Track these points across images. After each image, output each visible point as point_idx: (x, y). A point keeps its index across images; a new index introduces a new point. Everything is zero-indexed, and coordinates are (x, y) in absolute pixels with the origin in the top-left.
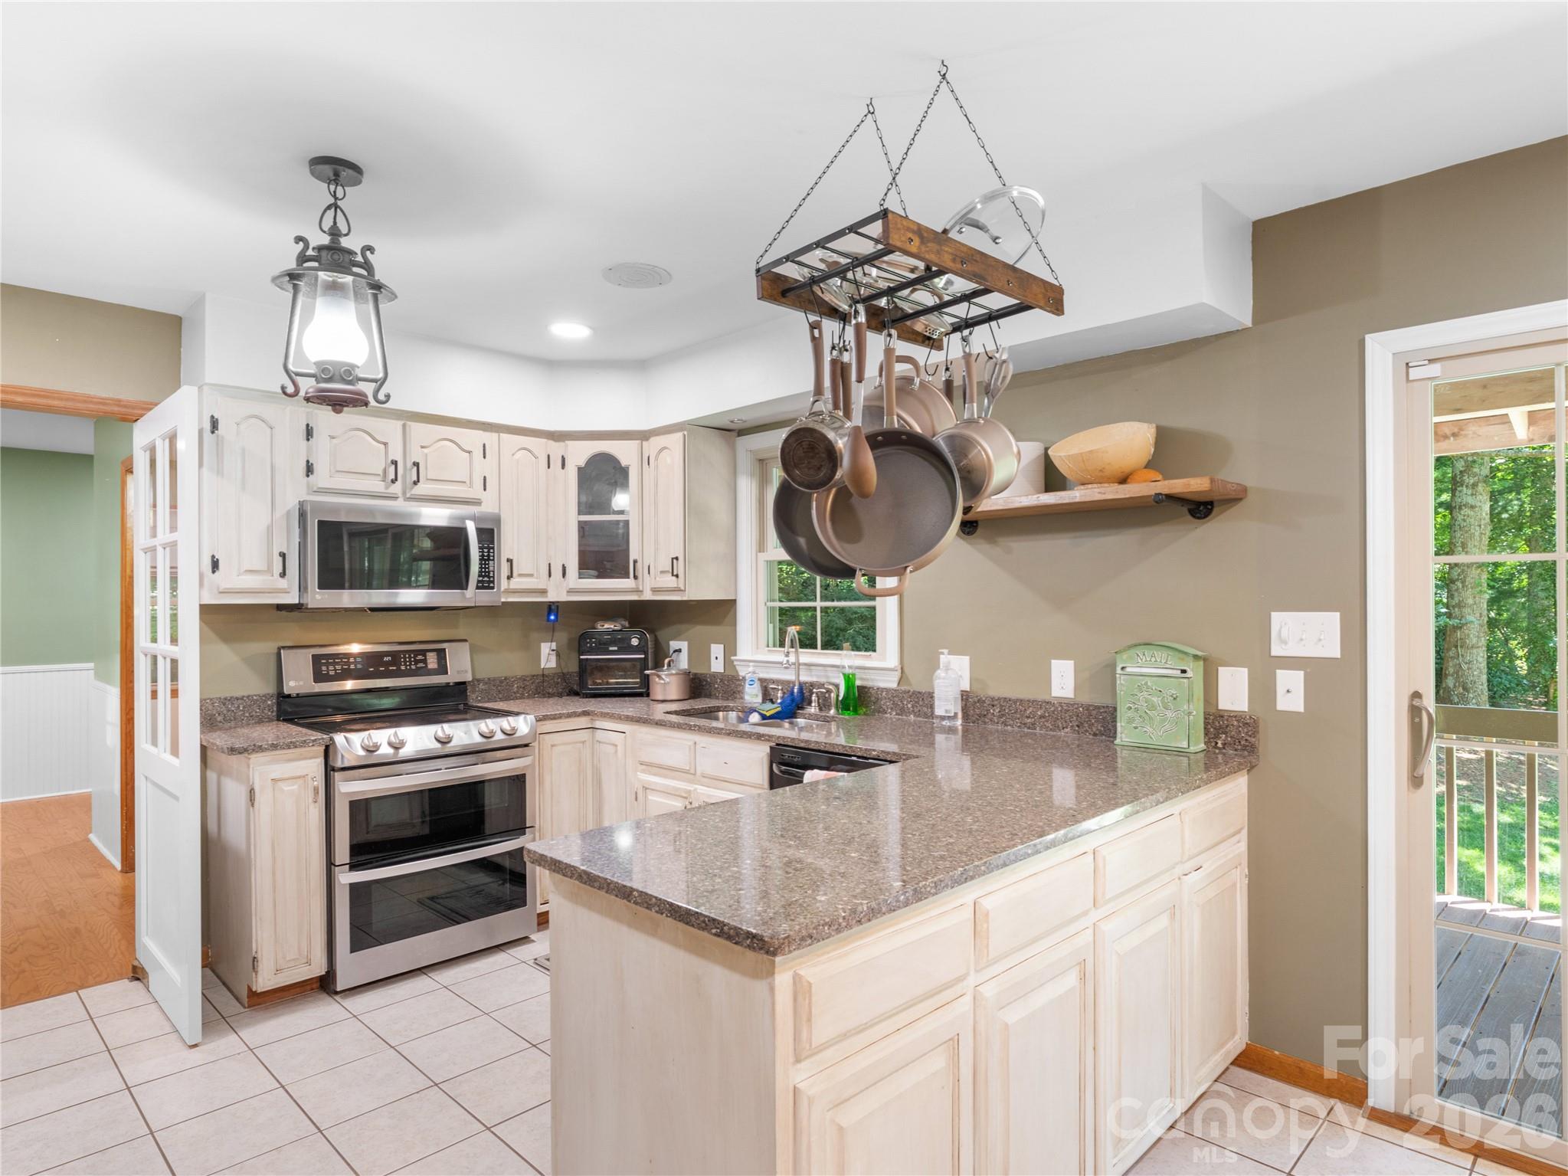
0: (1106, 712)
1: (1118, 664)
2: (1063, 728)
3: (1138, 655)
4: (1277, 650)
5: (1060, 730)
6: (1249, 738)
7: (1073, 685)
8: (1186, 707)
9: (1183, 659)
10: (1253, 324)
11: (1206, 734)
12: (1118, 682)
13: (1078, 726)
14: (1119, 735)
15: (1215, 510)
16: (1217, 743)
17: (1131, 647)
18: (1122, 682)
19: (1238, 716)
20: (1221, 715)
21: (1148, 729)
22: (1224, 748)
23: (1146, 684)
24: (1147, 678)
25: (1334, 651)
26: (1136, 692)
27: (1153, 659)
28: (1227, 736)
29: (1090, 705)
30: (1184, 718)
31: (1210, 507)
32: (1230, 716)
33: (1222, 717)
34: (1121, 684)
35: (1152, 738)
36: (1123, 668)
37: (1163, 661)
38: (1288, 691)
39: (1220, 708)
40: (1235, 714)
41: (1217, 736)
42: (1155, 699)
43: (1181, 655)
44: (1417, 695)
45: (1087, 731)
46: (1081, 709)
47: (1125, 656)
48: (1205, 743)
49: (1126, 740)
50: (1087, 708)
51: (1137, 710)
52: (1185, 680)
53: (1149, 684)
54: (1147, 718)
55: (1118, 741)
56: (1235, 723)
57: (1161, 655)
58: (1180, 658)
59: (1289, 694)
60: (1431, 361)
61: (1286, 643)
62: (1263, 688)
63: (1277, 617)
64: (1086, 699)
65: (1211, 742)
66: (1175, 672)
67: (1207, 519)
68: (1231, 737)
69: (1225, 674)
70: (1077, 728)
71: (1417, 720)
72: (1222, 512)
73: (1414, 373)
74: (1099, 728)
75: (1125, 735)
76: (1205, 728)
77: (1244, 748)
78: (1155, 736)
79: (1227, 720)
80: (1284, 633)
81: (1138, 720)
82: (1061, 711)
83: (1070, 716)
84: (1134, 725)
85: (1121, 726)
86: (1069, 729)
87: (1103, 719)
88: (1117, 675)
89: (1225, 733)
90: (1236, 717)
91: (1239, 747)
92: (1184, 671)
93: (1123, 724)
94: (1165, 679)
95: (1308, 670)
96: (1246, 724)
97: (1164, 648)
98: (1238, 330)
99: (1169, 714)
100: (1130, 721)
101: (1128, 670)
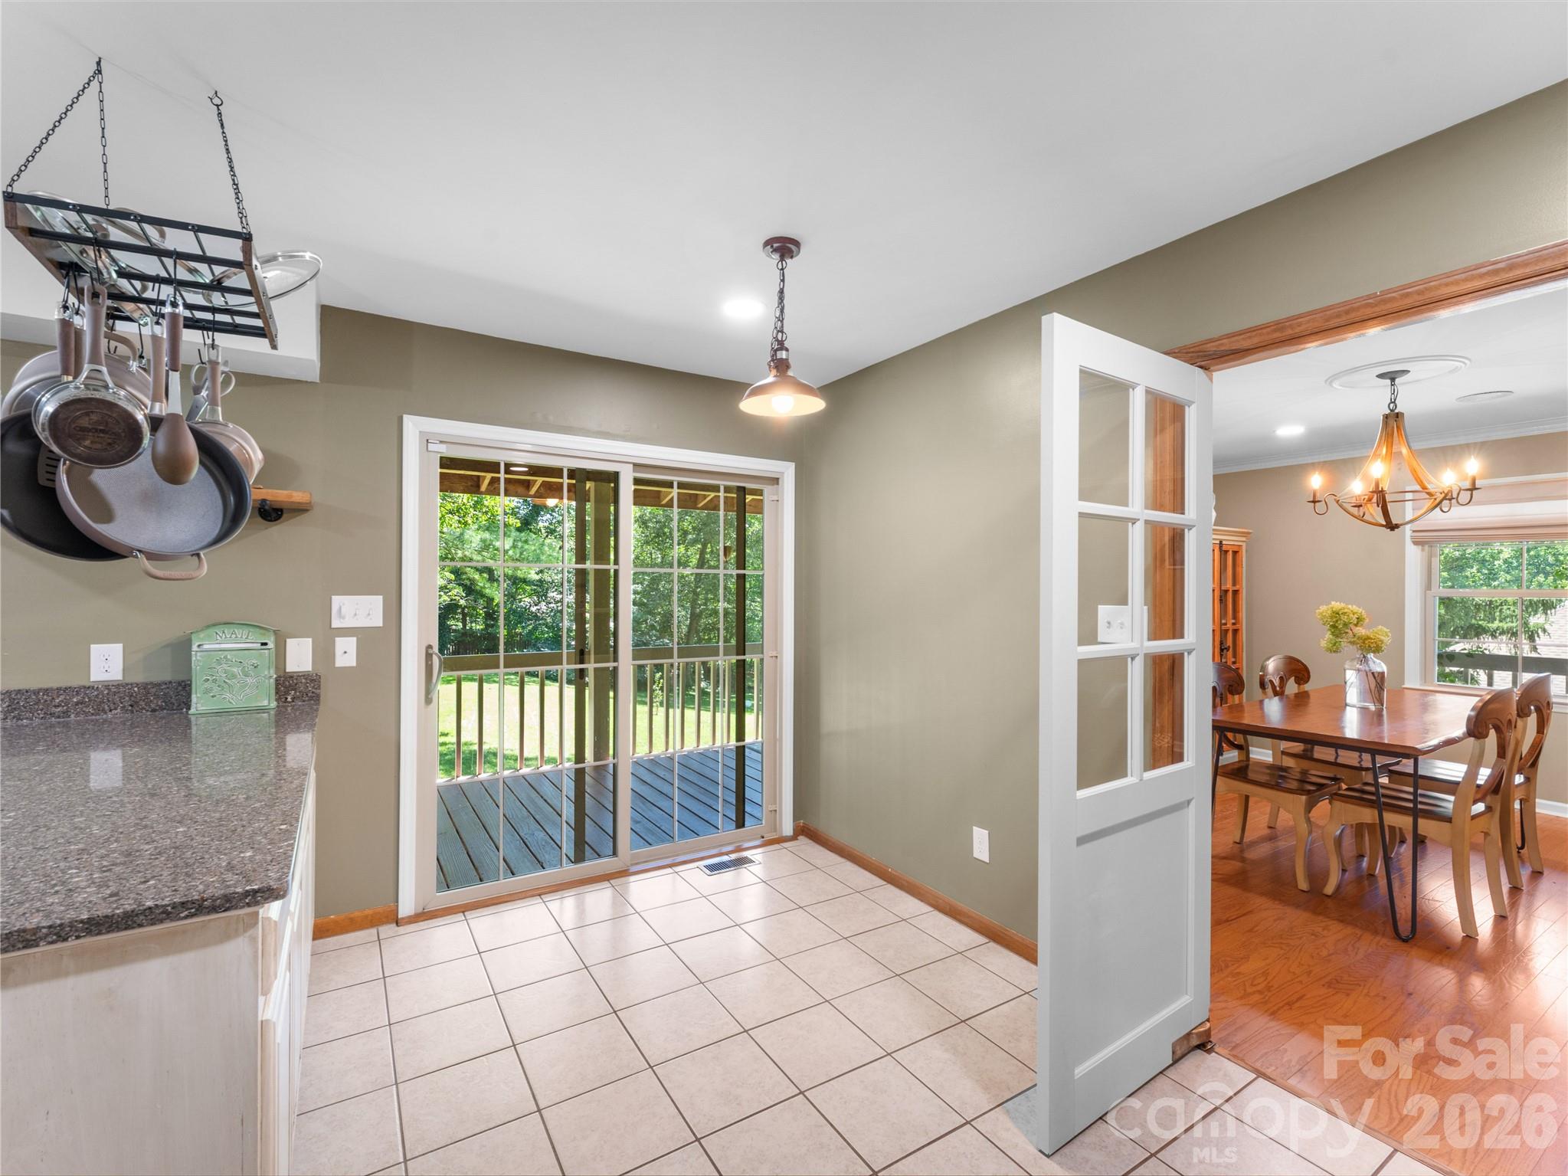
0: (168, 688)
1: (193, 642)
2: (111, 711)
3: (217, 633)
4: (336, 623)
5: (106, 713)
6: (314, 690)
7: (121, 667)
8: (266, 673)
9: (264, 634)
10: (320, 379)
11: (277, 693)
12: (194, 659)
13: (132, 706)
14: (193, 706)
15: (285, 515)
16: (287, 698)
17: (208, 627)
18: (198, 658)
19: (306, 675)
20: (291, 676)
21: (228, 695)
22: (293, 701)
23: (225, 657)
24: (226, 653)
25: (378, 622)
26: (214, 665)
27: (234, 636)
28: (295, 693)
29: (147, 684)
30: (264, 681)
31: (280, 513)
32: (298, 676)
33: (292, 677)
34: (198, 661)
35: (231, 703)
36: (199, 646)
37: (244, 637)
38: (345, 652)
39: (287, 671)
40: (303, 674)
41: (287, 693)
42: (235, 670)
43: (262, 631)
44: (430, 647)
45: (143, 708)
46: (136, 689)
47: (202, 635)
48: (277, 700)
49: (202, 708)
50: (145, 687)
51: (215, 681)
52: (266, 651)
53: (229, 657)
54: (226, 686)
55: (192, 711)
56: (304, 681)
57: (240, 632)
58: (261, 634)
59: (346, 654)
60: (441, 442)
61: (344, 618)
62: (324, 652)
63: (337, 600)
64: (139, 678)
65: (281, 699)
66: (255, 645)
67: (279, 521)
68: (300, 692)
69: (292, 644)
70: (130, 708)
71: (430, 663)
72: (291, 518)
73: (431, 447)
74: (159, 703)
75: (200, 703)
76: (276, 688)
77: (311, 698)
78: (234, 700)
79: (297, 679)
80: (343, 610)
81: (216, 689)
82: (108, 694)
83: (121, 697)
84: (212, 694)
85: (197, 697)
86: (119, 710)
87: (165, 694)
88: (193, 653)
89: (295, 690)
90: (304, 676)
91: (307, 699)
92: (266, 644)
93: (198, 695)
94: (246, 652)
95: (360, 636)
96: (312, 681)
97: (245, 626)
98: (307, 382)
99: (249, 680)
100: (207, 691)
101: (206, 647)
